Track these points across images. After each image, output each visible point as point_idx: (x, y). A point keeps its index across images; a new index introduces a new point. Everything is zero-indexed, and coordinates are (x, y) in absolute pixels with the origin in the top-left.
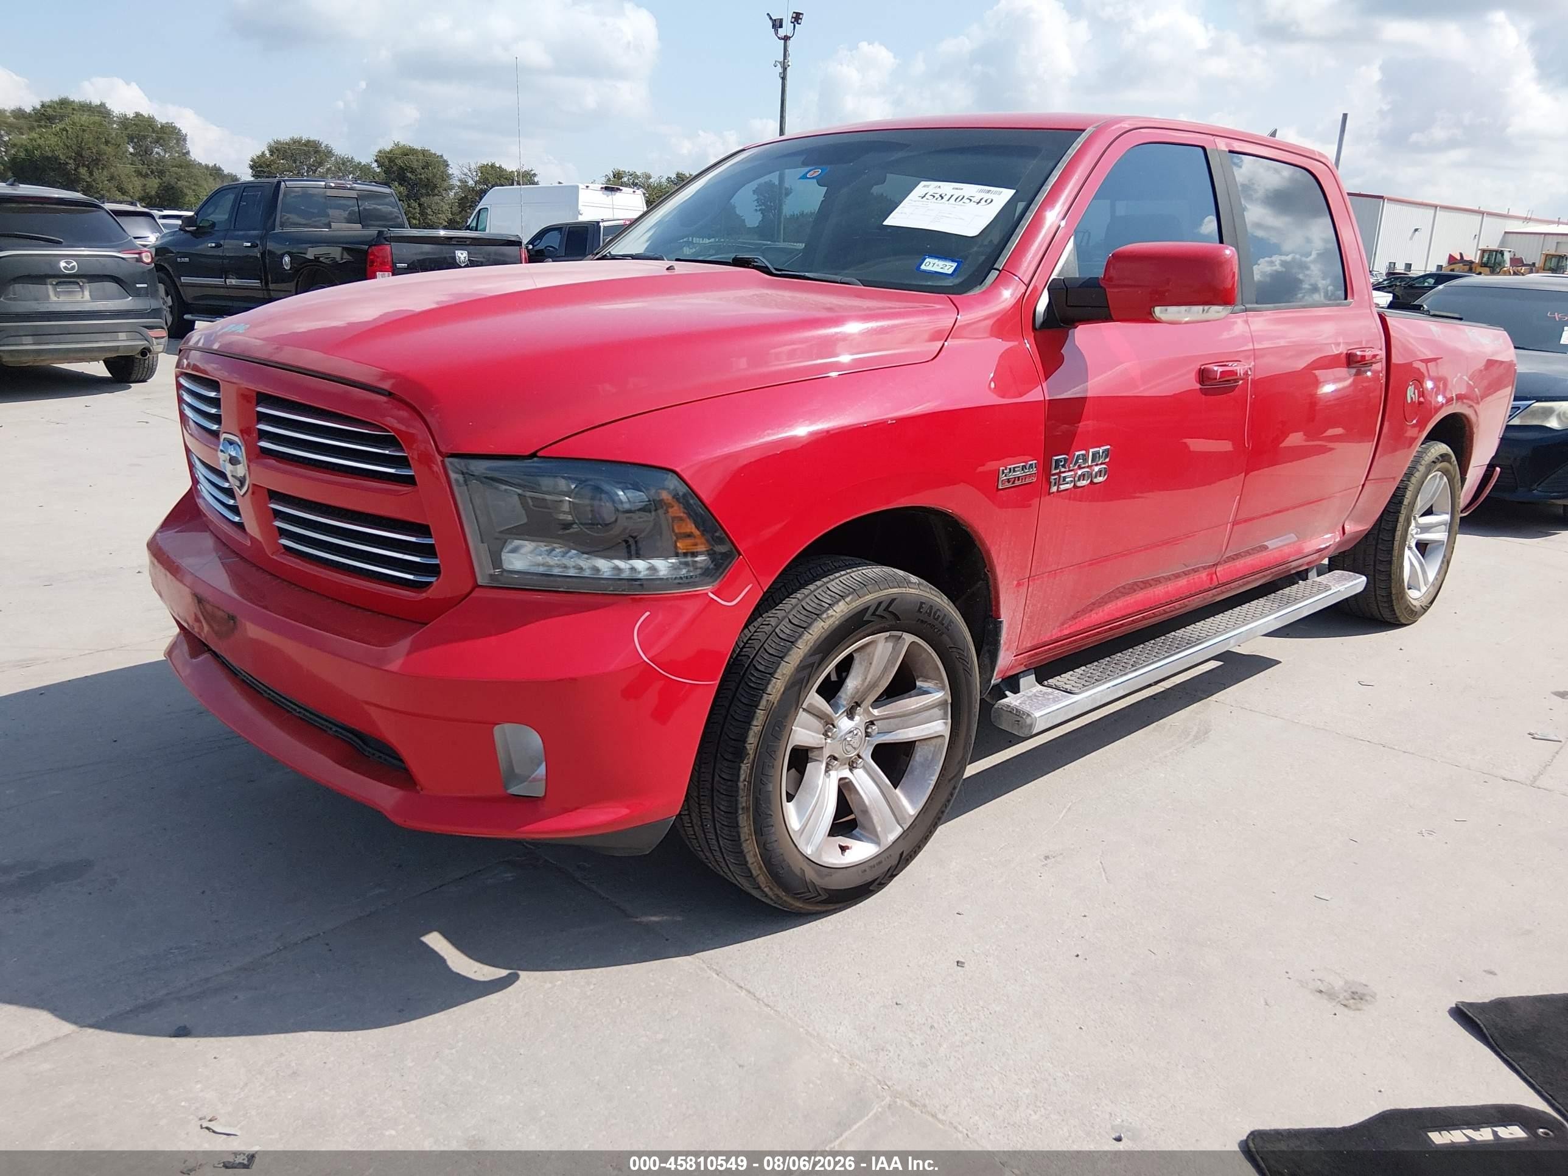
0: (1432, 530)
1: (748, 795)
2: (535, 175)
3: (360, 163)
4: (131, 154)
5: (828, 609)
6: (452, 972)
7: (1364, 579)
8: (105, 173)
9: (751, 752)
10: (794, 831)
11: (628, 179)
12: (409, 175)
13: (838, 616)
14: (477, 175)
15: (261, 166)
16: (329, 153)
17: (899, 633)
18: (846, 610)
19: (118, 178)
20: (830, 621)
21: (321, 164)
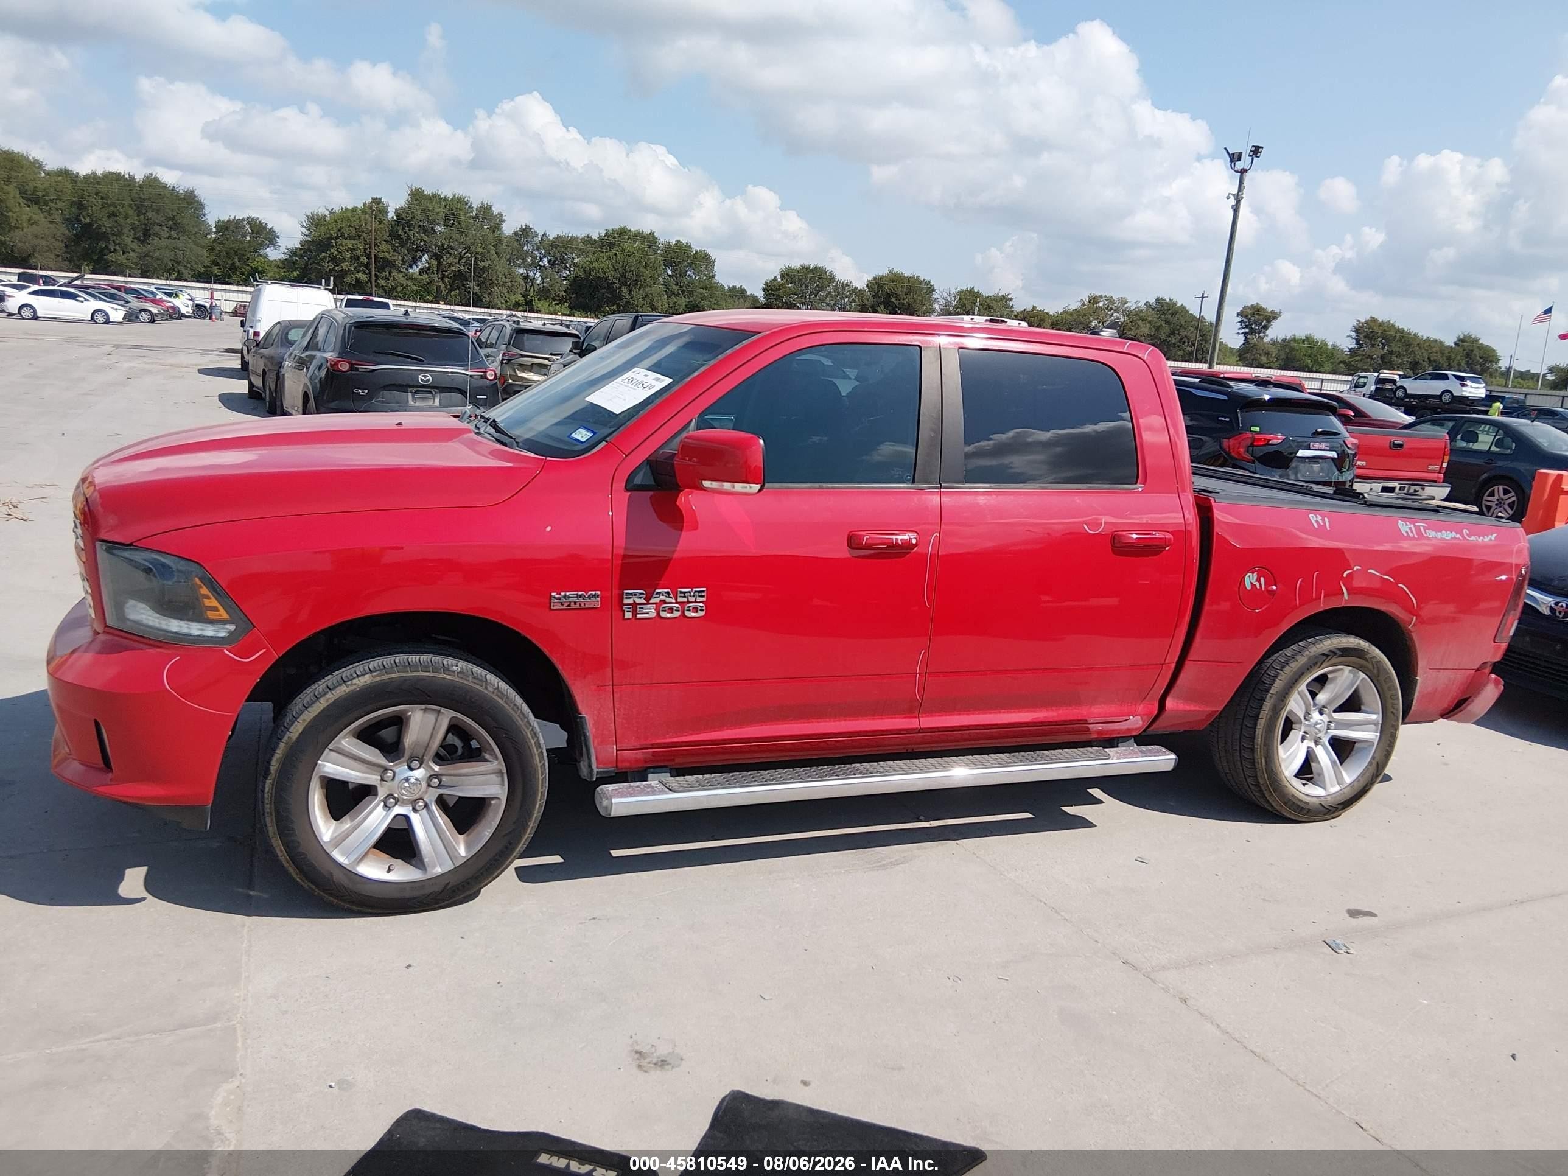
0: (1354, 728)
1: (271, 804)
2: (1011, 299)
3: (856, 288)
4: (669, 276)
5: (354, 678)
6: (120, 897)
7: (1173, 756)
8: (641, 292)
9: (272, 772)
10: (324, 842)
11: (1104, 304)
12: (893, 300)
13: (361, 684)
14: (955, 299)
15: (772, 289)
16: (831, 279)
17: (438, 708)
18: (369, 682)
19: (651, 296)
20: (353, 688)
21: (822, 288)
